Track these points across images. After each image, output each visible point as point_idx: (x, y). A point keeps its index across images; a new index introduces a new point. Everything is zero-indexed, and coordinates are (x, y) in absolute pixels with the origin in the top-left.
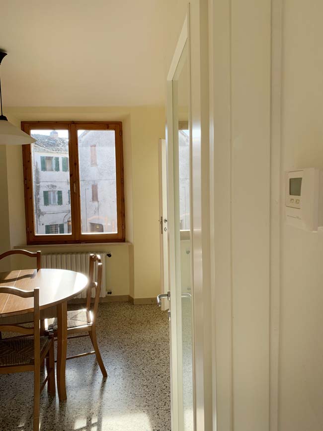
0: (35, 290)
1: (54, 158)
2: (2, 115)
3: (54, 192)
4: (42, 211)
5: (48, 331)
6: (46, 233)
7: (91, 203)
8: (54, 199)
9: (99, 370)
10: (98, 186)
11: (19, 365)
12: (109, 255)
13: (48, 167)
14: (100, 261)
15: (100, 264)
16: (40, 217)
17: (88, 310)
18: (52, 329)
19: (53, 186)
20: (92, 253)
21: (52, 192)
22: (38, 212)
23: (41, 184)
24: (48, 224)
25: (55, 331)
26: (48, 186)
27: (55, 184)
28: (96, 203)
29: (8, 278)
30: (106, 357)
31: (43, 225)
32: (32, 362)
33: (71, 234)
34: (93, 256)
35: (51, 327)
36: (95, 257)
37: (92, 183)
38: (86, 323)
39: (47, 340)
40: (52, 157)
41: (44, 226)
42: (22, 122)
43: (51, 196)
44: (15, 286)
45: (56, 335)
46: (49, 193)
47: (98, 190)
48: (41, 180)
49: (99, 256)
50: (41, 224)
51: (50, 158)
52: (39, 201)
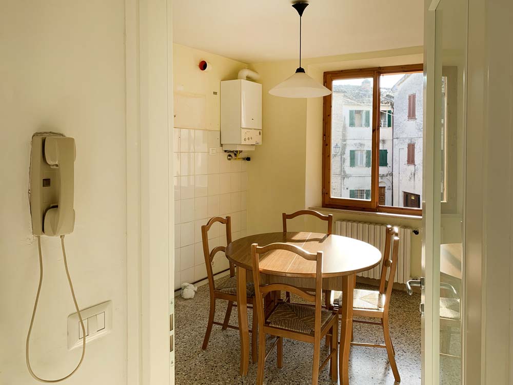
0: (318, 253)
1: (364, 112)
2: (300, 67)
3: (362, 151)
4: (347, 173)
5: (333, 305)
6: (350, 197)
7: (406, 166)
8: (361, 160)
9: (391, 371)
10: (416, 146)
11: (299, 333)
12: (416, 232)
13: (356, 121)
14: (397, 235)
15: (396, 238)
16: (345, 180)
17: (381, 293)
18: (338, 304)
19: (361, 145)
20: (390, 224)
21: (359, 152)
22: (343, 174)
23: (348, 142)
24: (353, 189)
25: (340, 307)
26: (356, 144)
27: (362, 142)
28: (411, 167)
29: (295, 238)
30: (401, 358)
31: (347, 189)
32: (312, 334)
33: (370, 200)
34: (391, 228)
35: (336, 301)
36: (392, 229)
37: (408, 142)
38: (376, 307)
39: (330, 315)
40: (362, 111)
41: (349, 191)
42: (324, 73)
43: (358, 155)
44: (303, 248)
45: (340, 313)
46: (356, 152)
47: (415, 150)
48: (348, 138)
49: (396, 229)
50: (345, 189)
51: (359, 112)
52: (344, 162)
